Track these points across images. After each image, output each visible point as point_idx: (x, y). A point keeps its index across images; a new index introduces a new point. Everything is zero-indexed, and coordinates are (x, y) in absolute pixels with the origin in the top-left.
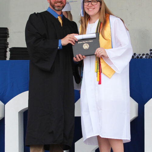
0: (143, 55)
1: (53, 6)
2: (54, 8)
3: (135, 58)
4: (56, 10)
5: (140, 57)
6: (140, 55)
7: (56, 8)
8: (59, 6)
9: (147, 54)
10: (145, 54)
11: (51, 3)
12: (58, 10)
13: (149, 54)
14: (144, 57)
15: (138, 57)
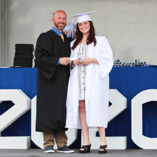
0: (130, 64)
1: (57, 26)
2: (58, 27)
3: (125, 66)
4: (59, 29)
5: (128, 65)
6: (128, 64)
7: (60, 28)
8: (61, 26)
9: (133, 64)
10: (132, 63)
11: (55, 24)
12: (61, 29)
13: (135, 63)
14: (131, 65)
15: (126, 66)
